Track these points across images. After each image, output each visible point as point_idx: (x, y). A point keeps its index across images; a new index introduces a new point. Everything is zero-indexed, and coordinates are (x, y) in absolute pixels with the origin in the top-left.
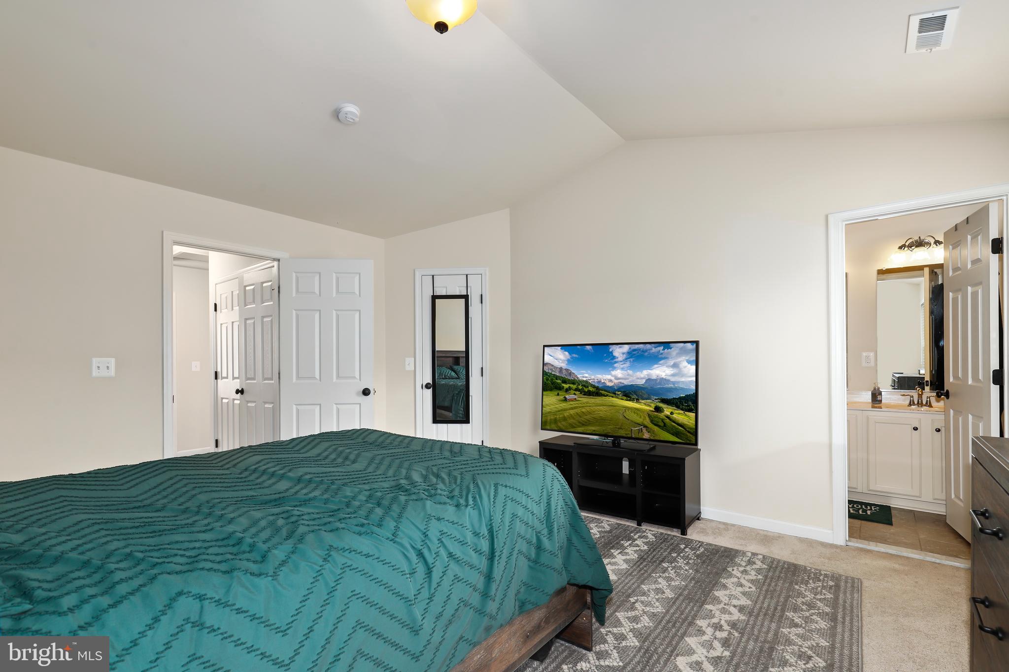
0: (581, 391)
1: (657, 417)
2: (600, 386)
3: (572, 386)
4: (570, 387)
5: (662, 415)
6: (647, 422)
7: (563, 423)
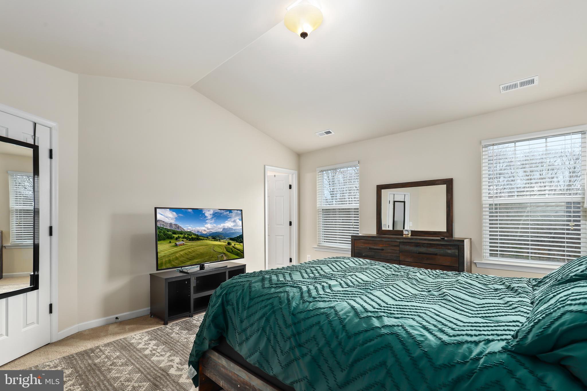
0: (187, 238)
1: (229, 248)
2: (199, 234)
3: (180, 235)
4: (178, 236)
5: (231, 246)
6: (225, 251)
7: (176, 261)
